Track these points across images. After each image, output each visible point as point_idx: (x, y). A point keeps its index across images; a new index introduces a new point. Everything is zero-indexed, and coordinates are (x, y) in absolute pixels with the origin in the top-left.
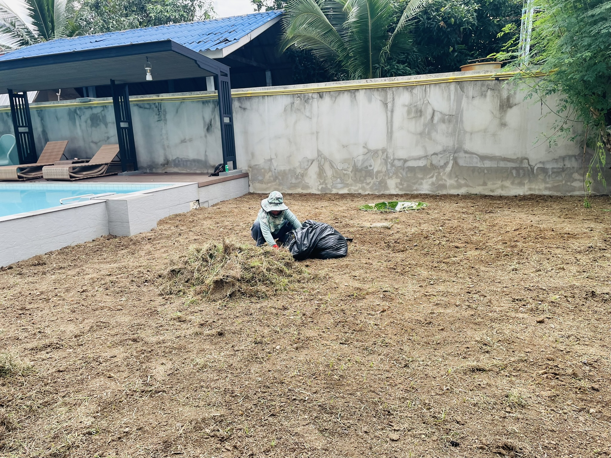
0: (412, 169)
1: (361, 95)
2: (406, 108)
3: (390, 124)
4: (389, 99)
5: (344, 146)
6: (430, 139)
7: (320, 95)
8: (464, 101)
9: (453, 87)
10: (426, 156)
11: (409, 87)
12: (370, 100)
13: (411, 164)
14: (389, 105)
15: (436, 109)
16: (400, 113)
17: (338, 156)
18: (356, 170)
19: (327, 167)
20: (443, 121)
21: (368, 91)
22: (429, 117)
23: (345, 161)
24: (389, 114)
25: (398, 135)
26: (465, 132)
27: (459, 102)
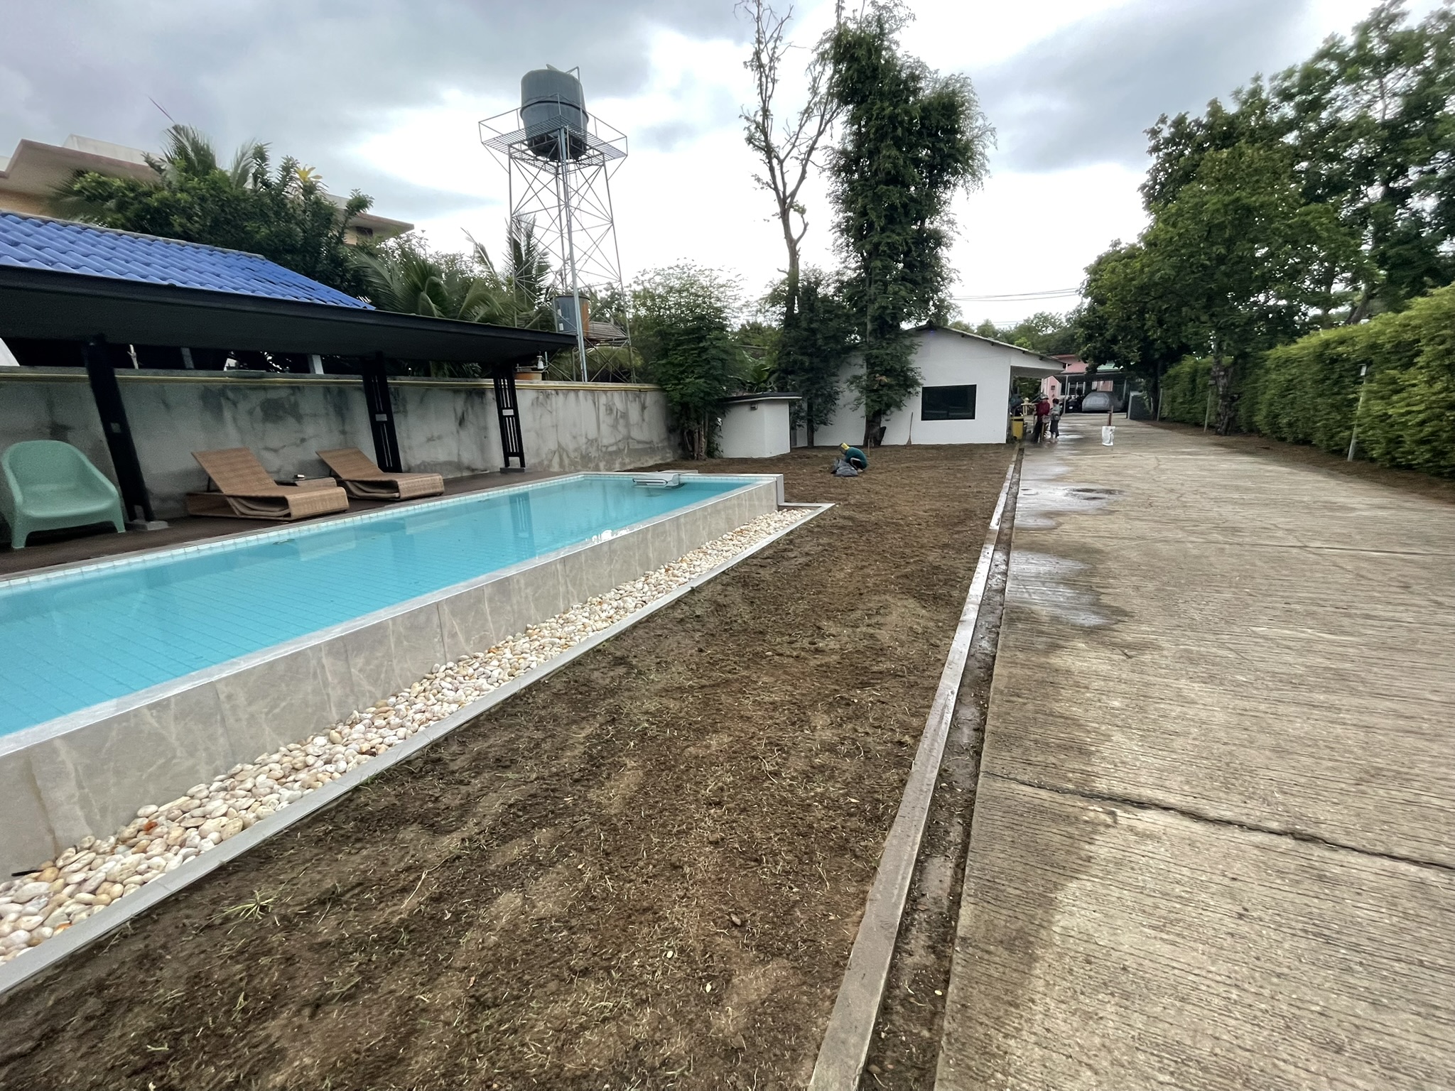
0: (611, 453)
2: (605, 407)
3: (598, 418)
4: (596, 399)
5: (575, 438)
6: (617, 431)
7: (558, 392)
8: (628, 403)
9: (623, 394)
10: (616, 443)
12: (586, 399)
13: (611, 449)
14: (597, 404)
15: (618, 408)
16: (602, 409)
17: (571, 446)
18: (583, 457)
19: (565, 456)
20: (621, 417)
21: (584, 392)
22: (615, 414)
23: (576, 450)
24: (597, 410)
25: (603, 427)
26: (630, 425)
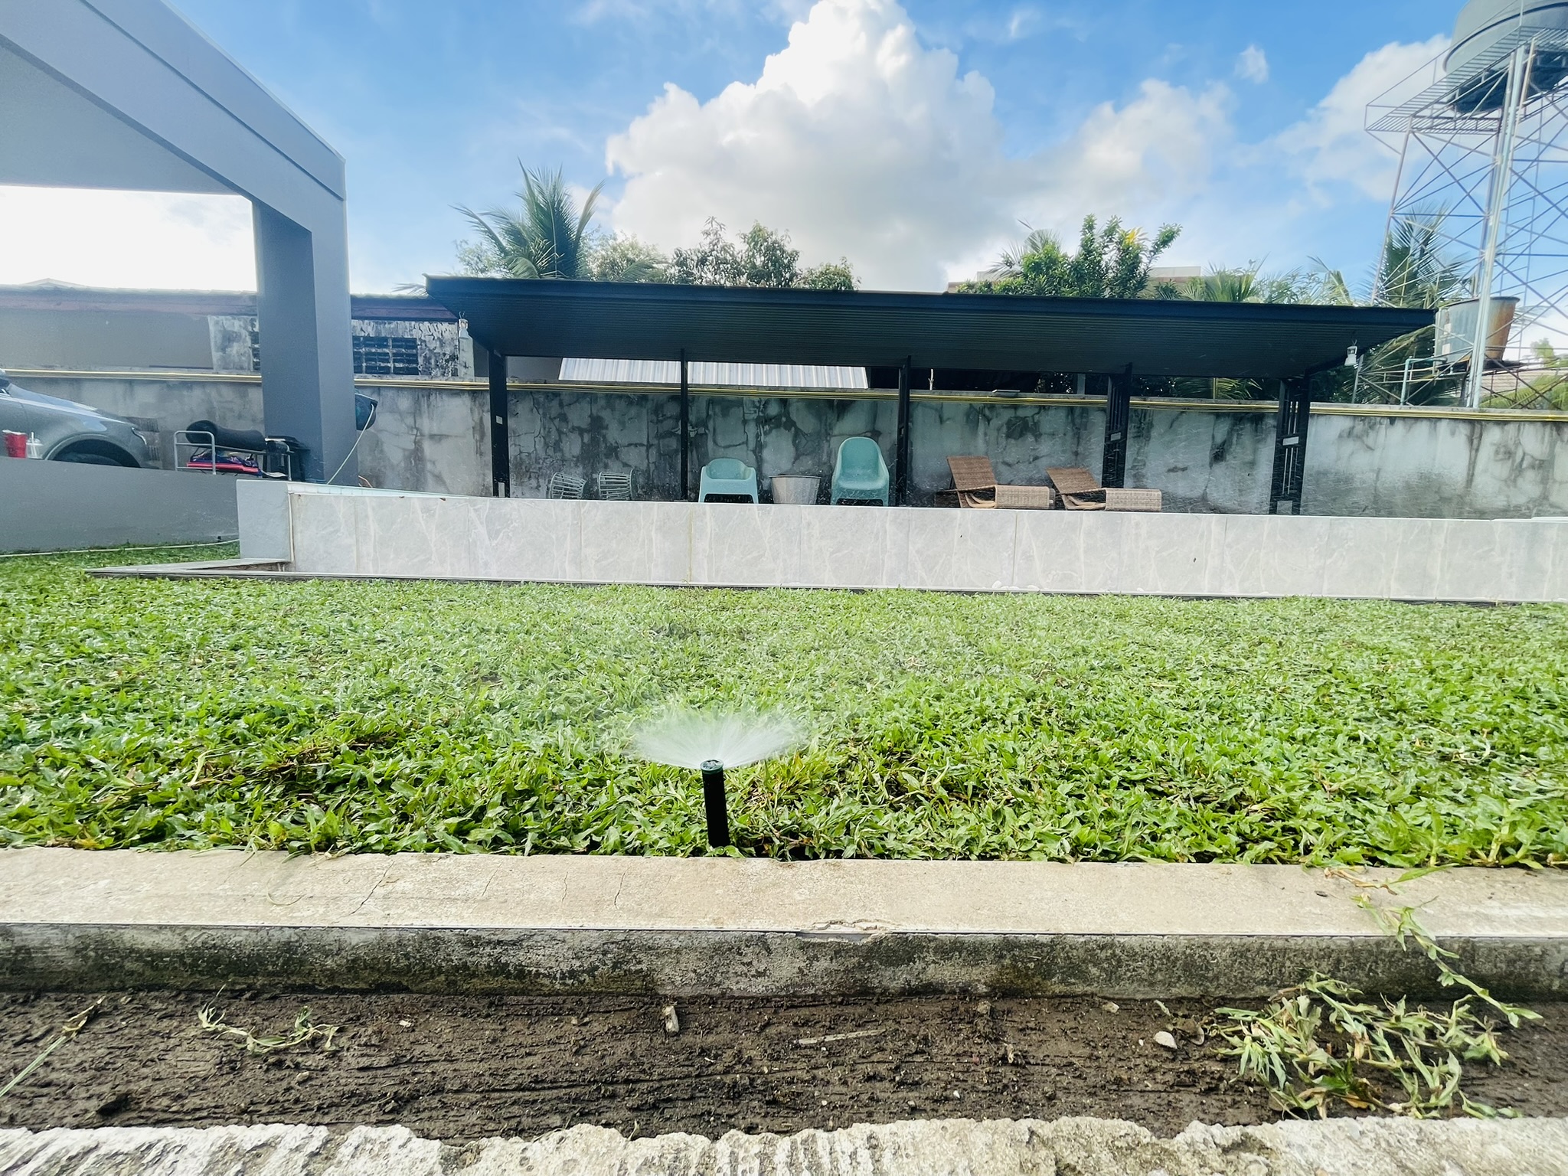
1: (1443, 426)
2: (1494, 448)
3: (1472, 464)
4: (1476, 435)
6: (1515, 486)
7: (1392, 420)
8: (1559, 443)
9: (1548, 428)
11: (1502, 423)
12: (1453, 433)
14: (1475, 442)
15: (1527, 451)
16: (1486, 453)
20: (1533, 467)
21: (1452, 422)
22: (1518, 460)
24: (1473, 452)
25: (1480, 480)
26: (1555, 481)
27: (1552, 445)
